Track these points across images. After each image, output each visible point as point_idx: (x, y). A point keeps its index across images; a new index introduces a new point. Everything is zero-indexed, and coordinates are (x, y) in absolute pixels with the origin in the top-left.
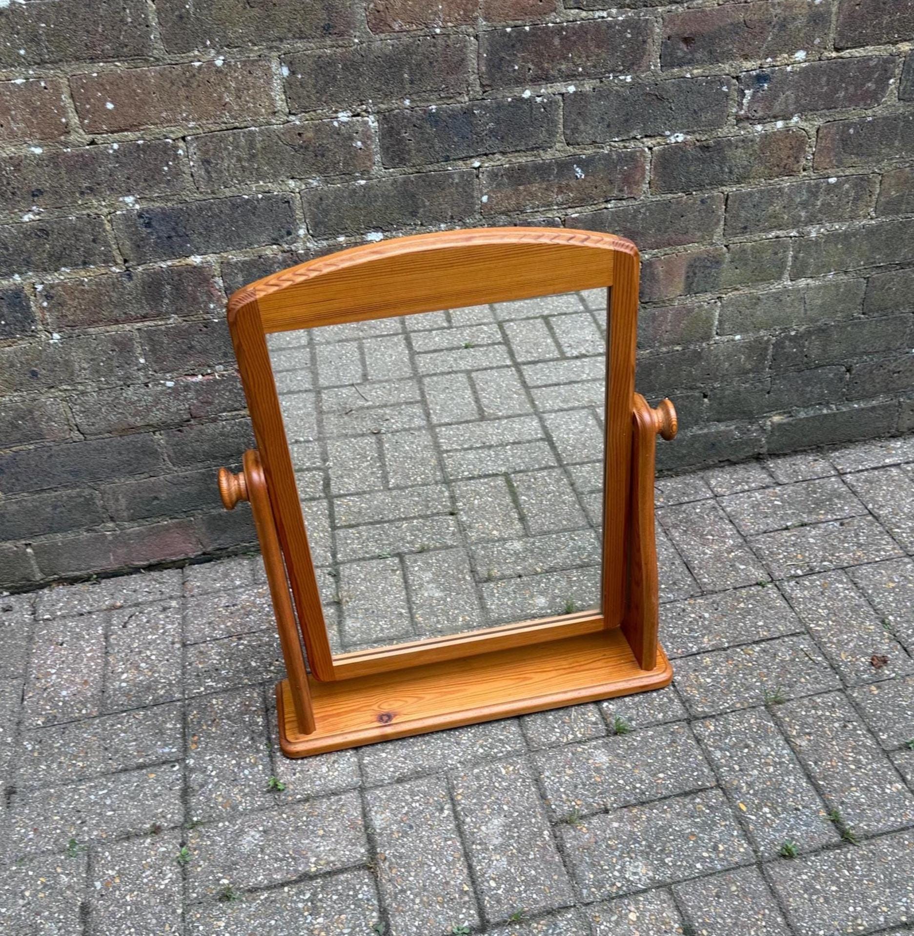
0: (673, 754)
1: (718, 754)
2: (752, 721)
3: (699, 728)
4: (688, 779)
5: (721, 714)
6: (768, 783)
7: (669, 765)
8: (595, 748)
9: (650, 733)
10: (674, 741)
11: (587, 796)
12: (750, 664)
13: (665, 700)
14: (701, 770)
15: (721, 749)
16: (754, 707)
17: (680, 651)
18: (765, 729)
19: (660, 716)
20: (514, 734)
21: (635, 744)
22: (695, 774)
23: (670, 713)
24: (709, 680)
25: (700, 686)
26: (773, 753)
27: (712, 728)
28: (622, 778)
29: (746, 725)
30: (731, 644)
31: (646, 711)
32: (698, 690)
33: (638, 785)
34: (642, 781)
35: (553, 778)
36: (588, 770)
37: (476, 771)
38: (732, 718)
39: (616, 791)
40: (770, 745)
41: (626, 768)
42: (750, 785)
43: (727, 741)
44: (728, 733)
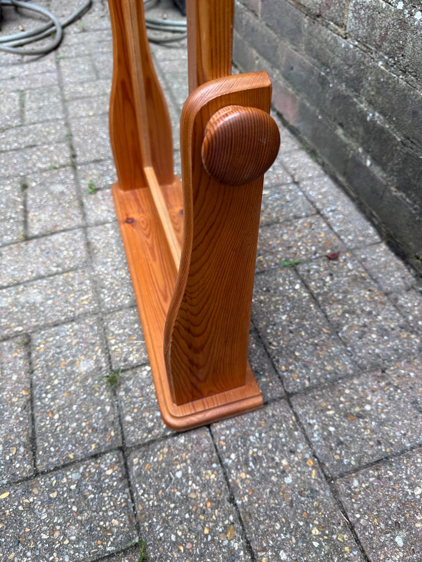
0: (80, 428)
1: (75, 476)
2: (115, 522)
3: (111, 458)
4: (48, 442)
5: (129, 485)
6: (28, 530)
7: (67, 424)
8: (97, 361)
9: (108, 408)
10: (95, 430)
11: (47, 356)
12: (206, 531)
13: (150, 425)
14: (55, 455)
15: (79, 481)
16: (138, 528)
17: (223, 443)
18: (104, 538)
19: (128, 418)
20: (121, 302)
21: (97, 394)
22: (52, 449)
23: (132, 428)
24: (179, 475)
25: (170, 464)
26: (66, 542)
27: (109, 472)
28: (59, 383)
29: (110, 513)
30: (241, 510)
31: (137, 406)
32: (162, 461)
33: (49, 396)
34: (53, 399)
35: (71, 330)
36: (74, 356)
37: (88, 282)
38: (121, 498)
39: (47, 377)
40: (78, 541)
41: (70, 386)
42: (30, 508)
43: (90, 488)
44: (100, 489)
